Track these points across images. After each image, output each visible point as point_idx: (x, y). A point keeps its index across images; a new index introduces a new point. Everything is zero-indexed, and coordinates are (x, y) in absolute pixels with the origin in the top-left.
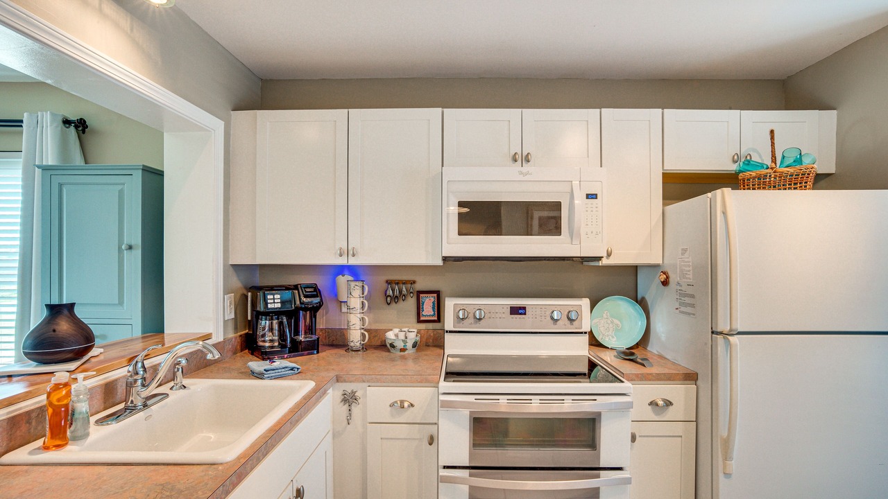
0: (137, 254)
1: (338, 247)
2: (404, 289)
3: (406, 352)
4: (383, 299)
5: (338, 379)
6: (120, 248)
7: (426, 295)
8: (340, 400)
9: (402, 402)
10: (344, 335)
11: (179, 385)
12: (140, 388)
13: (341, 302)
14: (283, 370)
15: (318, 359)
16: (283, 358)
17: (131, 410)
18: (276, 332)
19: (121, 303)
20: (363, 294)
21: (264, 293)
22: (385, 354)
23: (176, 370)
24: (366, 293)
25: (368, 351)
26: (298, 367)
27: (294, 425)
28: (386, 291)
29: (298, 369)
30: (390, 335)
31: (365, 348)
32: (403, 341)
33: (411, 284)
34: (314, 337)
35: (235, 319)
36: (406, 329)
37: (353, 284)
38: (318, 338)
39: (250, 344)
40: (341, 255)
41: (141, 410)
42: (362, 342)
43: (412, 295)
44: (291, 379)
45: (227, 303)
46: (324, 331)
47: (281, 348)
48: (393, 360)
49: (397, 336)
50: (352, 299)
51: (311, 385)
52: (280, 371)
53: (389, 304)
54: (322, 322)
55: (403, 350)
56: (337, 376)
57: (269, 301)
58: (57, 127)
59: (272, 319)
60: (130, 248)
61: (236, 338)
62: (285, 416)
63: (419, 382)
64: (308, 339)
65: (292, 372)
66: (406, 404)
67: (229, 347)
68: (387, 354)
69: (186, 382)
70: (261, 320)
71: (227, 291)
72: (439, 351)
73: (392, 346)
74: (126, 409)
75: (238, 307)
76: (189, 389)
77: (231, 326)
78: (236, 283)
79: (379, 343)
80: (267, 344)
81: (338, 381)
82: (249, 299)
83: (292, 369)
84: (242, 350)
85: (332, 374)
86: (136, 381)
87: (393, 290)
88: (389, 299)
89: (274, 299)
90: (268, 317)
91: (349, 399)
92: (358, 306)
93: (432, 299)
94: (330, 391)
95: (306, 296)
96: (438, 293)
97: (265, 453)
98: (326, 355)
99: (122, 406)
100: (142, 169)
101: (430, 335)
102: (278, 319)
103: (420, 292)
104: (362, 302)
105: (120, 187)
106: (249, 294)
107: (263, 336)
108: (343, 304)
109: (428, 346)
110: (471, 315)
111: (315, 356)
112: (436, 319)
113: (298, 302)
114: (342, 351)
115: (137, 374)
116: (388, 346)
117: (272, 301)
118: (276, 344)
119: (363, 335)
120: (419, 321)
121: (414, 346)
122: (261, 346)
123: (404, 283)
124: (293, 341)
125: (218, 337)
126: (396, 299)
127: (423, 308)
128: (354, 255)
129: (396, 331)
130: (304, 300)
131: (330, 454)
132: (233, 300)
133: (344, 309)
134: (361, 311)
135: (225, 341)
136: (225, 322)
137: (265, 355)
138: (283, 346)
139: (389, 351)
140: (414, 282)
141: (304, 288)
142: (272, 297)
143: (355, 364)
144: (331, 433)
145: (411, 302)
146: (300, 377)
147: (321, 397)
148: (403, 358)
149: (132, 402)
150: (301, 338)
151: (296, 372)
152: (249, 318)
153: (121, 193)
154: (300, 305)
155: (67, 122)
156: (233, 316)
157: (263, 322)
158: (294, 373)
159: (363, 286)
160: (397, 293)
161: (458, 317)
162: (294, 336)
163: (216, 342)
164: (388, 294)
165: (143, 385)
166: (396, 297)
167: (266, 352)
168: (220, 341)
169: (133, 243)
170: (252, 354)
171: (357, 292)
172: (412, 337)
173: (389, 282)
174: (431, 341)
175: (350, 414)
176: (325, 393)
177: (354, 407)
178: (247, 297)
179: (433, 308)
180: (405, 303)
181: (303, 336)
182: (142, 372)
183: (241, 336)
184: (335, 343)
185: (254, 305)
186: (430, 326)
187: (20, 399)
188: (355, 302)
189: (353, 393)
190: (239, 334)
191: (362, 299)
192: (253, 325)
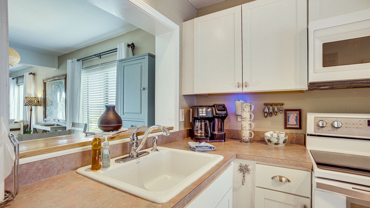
0: (146, 91)
1: (236, 83)
2: (276, 108)
3: (279, 146)
4: (262, 114)
5: (237, 157)
6: (141, 89)
7: (291, 112)
8: (238, 169)
9: (281, 177)
10: (239, 133)
11: (155, 149)
12: (135, 147)
13: (237, 115)
14: (206, 148)
15: (225, 144)
16: (207, 142)
17: (131, 157)
18: (203, 130)
19: (141, 113)
20: (251, 110)
21: (198, 108)
22: (264, 145)
23: (154, 141)
24: (252, 110)
25: (253, 143)
26: (214, 147)
27: (210, 182)
28: (264, 109)
29: (214, 148)
30: (268, 135)
31: (252, 141)
32: (277, 138)
33: (281, 105)
34: (223, 133)
35: (185, 121)
36: (278, 132)
37: (245, 104)
38: (225, 134)
39: (191, 134)
40: (238, 87)
41: (135, 158)
42: (250, 138)
43: (281, 112)
44: (210, 153)
45: (181, 113)
46: (228, 131)
47: (206, 137)
48: (270, 149)
49: (272, 135)
50: (244, 113)
51: (221, 158)
52: (204, 148)
53: (266, 117)
54: (227, 126)
55: (276, 144)
56: (236, 154)
57: (200, 112)
58: (126, 47)
59: (201, 122)
60: (144, 89)
61: (185, 130)
62: (204, 175)
63: (295, 166)
64: (219, 134)
65: (211, 149)
66: (284, 179)
67: (181, 134)
68: (266, 145)
69: (158, 148)
70: (196, 122)
71: (181, 107)
72: (302, 147)
73: (269, 141)
74: (129, 157)
75: (186, 116)
76: (159, 151)
77: (183, 125)
78: (185, 104)
79: (259, 139)
80: (199, 135)
81: (237, 158)
82: (191, 112)
83: (211, 148)
84: (187, 137)
85: (233, 153)
86: (133, 143)
87: (269, 109)
88: (266, 114)
89: (202, 111)
90: (199, 121)
91: (244, 170)
92: (248, 117)
93: (296, 115)
94: (232, 163)
95: (219, 110)
96: (300, 111)
97: (189, 200)
98: (229, 142)
99: (128, 155)
100: (148, 55)
101: (294, 137)
102: (204, 122)
103: (286, 110)
104: (250, 114)
105: (141, 64)
106: (191, 109)
107: (197, 131)
108: (238, 117)
109: (293, 143)
110: (329, 125)
111: (223, 143)
112: (298, 127)
113: (214, 113)
114: (238, 142)
115: (134, 140)
116: (267, 141)
117: (201, 112)
118: (203, 135)
119: (251, 134)
120: (286, 128)
121: (284, 142)
122: (196, 135)
123: (276, 105)
124: (212, 134)
125: (176, 129)
126: (270, 114)
127: (289, 120)
128: (246, 86)
129: (272, 132)
130: (218, 112)
131: (231, 202)
132: (184, 112)
133: (239, 119)
134: (250, 120)
135: (179, 131)
136: (180, 122)
137: (198, 139)
138: (207, 136)
139: (266, 144)
140: (283, 104)
141: (218, 106)
142: (201, 110)
143: (246, 149)
144: (232, 189)
145: (281, 117)
146: (214, 152)
147: (227, 166)
148: (277, 149)
149: (132, 154)
150: (216, 132)
151: (213, 149)
152: (191, 121)
153: (141, 66)
154: (216, 115)
155: (129, 46)
156: (184, 120)
157: (197, 124)
158: (212, 150)
159: (251, 106)
160: (271, 110)
161: (318, 126)
162: (212, 132)
163: (175, 131)
164: (265, 111)
165: (136, 146)
166: (271, 113)
167: (198, 138)
168: (177, 131)
169: (145, 87)
170: (192, 139)
171: (247, 109)
172: (283, 137)
173: (266, 105)
174: (294, 140)
175: (244, 179)
176: (229, 164)
177: (246, 174)
178: (190, 111)
179: (296, 120)
180: (276, 117)
181: (217, 132)
182: (136, 140)
183: (187, 130)
184: (234, 137)
185: (193, 115)
186: (294, 131)
187: (87, 144)
188: (246, 114)
189: (246, 166)
190: (186, 129)
191: (250, 113)
192: (192, 125)
